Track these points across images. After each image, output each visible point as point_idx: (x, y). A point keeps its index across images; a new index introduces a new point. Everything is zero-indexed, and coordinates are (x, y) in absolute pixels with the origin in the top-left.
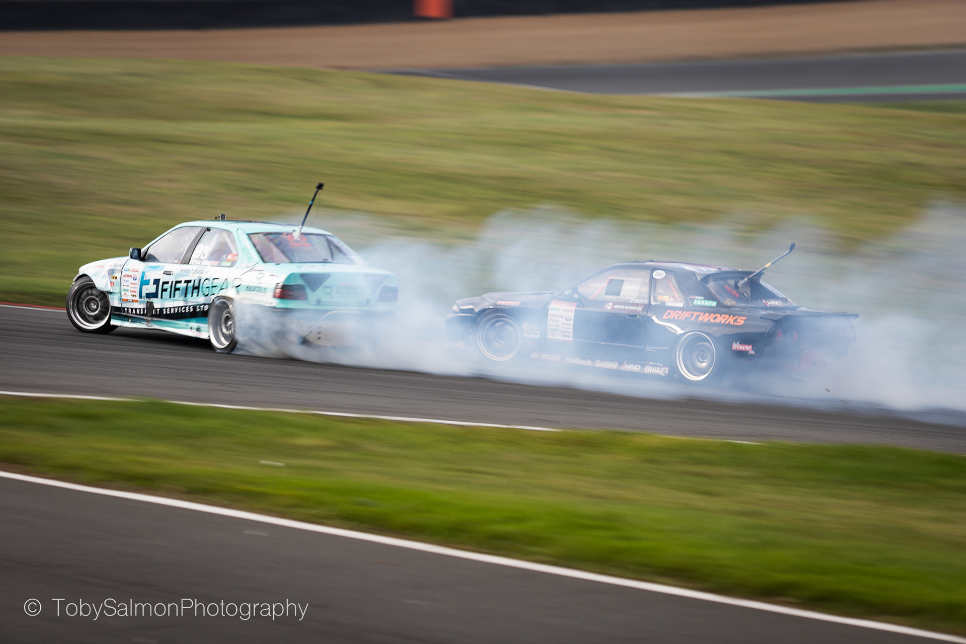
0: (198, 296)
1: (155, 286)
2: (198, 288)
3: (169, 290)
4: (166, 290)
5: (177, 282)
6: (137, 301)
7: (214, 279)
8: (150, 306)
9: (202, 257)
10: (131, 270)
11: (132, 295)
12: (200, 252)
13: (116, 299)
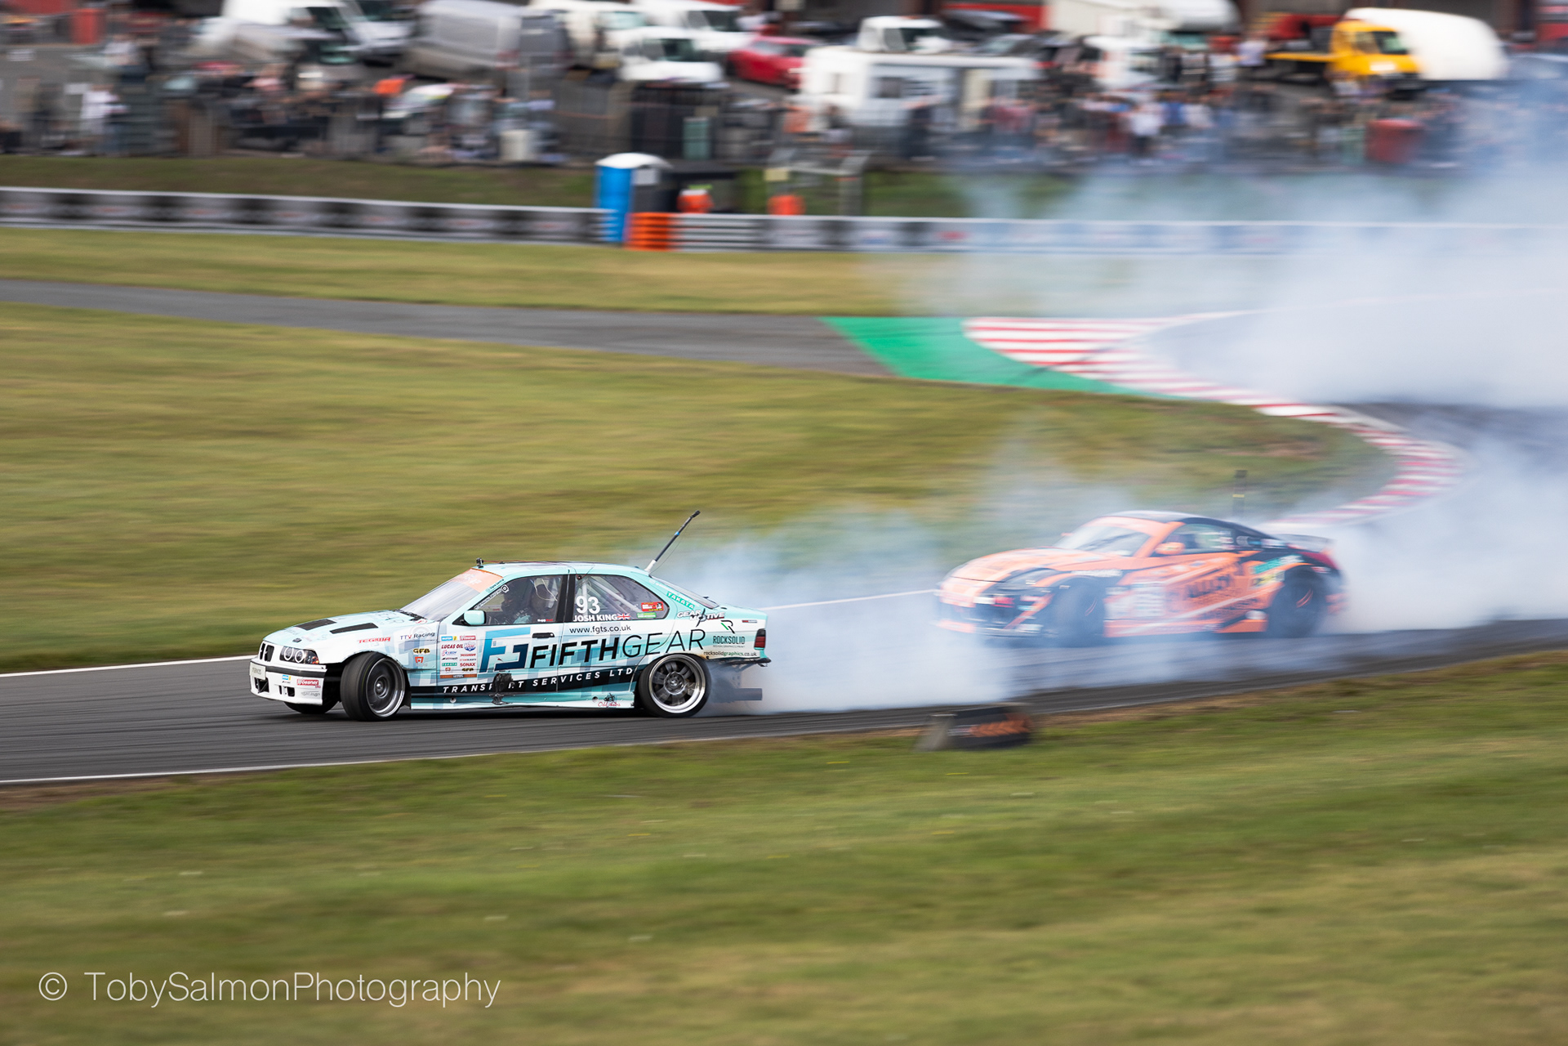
0: (614, 657)
1: (518, 654)
2: (614, 649)
3: (549, 657)
4: (543, 657)
6: (475, 676)
9: (591, 611)
10: (458, 638)
11: (464, 670)
12: (585, 606)
13: (426, 677)
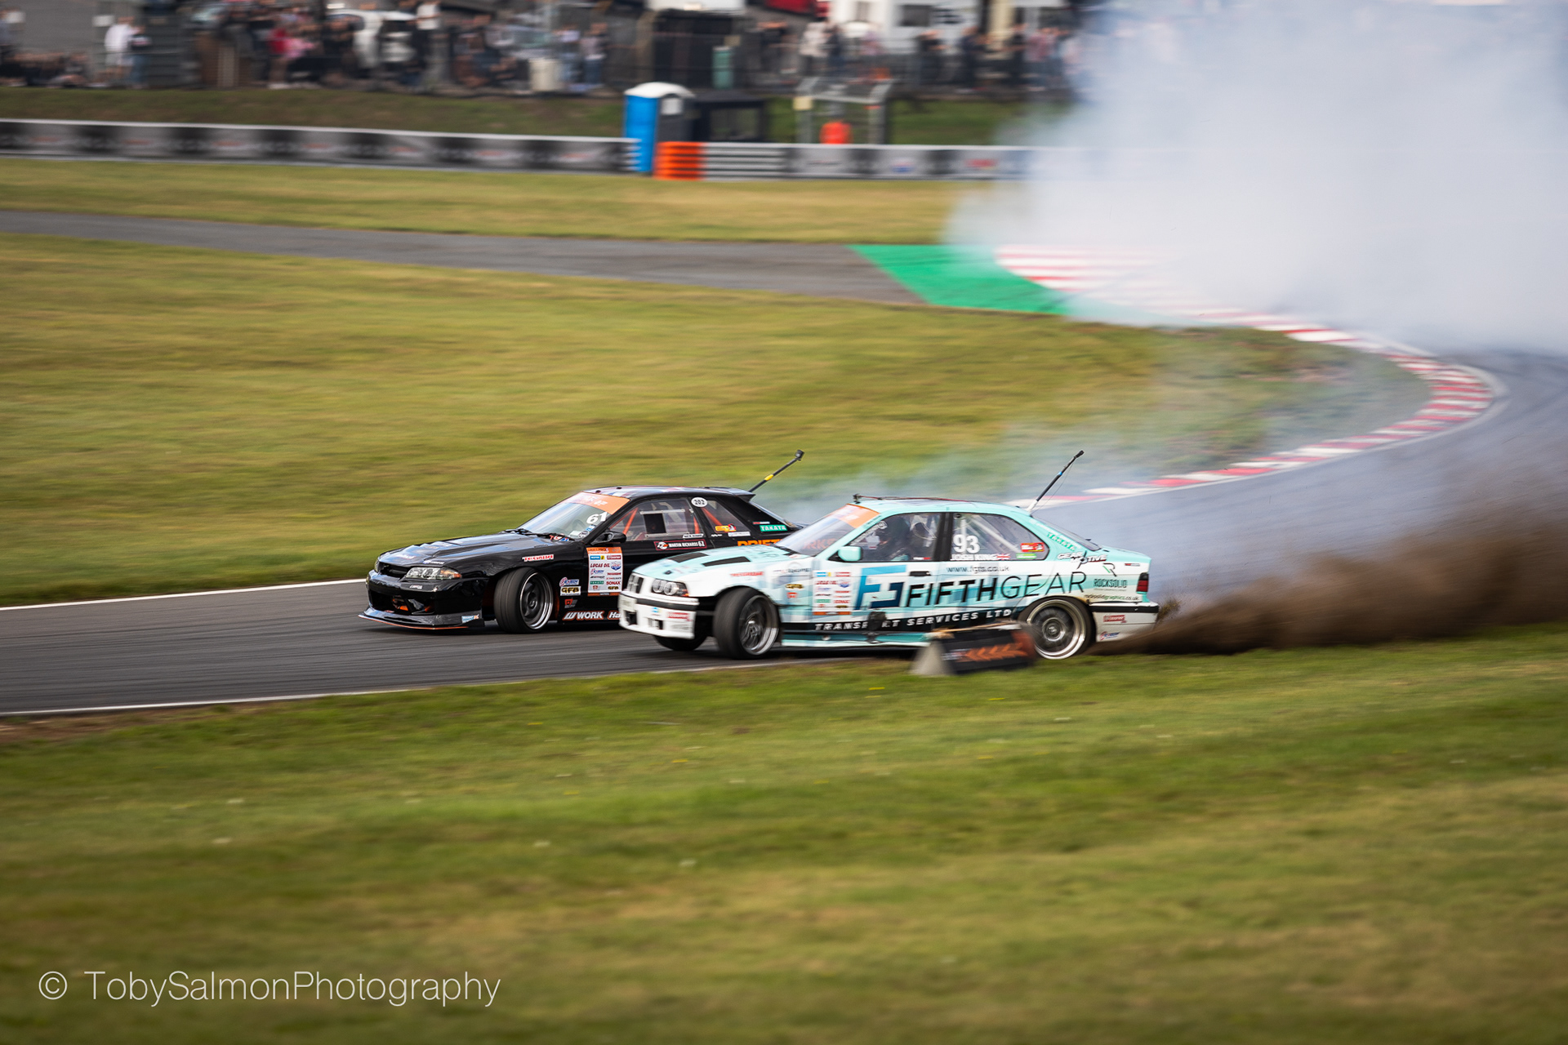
0: (992, 598)
1: (894, 592)
2: (992, 589)
3: (925, 596)
4: (918, 596)
5: (943, 584)
6: (848, 613)
7: (1030, 576)
8: (881, 618)
9: (970, 550)
10: (833, 575)
11: (839, 607)
12: (964, 544)
13: (799, 613)
